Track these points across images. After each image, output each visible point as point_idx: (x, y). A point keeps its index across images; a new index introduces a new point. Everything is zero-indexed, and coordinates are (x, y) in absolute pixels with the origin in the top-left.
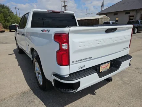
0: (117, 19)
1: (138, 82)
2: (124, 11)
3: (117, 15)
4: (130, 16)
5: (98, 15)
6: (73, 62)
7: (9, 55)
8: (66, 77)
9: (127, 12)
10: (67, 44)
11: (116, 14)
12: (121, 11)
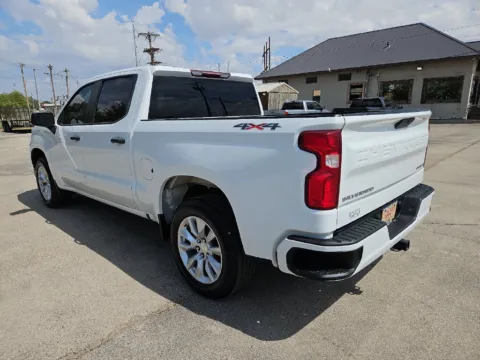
0: (317, 93)
1: (446, 252)
2: (333, 72)
3: (316, 82)
4: (353, 87)
5: (261, 81)
6: (344, 199)
7: (13, 214)
8: (328, 237)
9: (344, 75)
10: (337, 156)
11: (312, 78)
12: (326, 72)
